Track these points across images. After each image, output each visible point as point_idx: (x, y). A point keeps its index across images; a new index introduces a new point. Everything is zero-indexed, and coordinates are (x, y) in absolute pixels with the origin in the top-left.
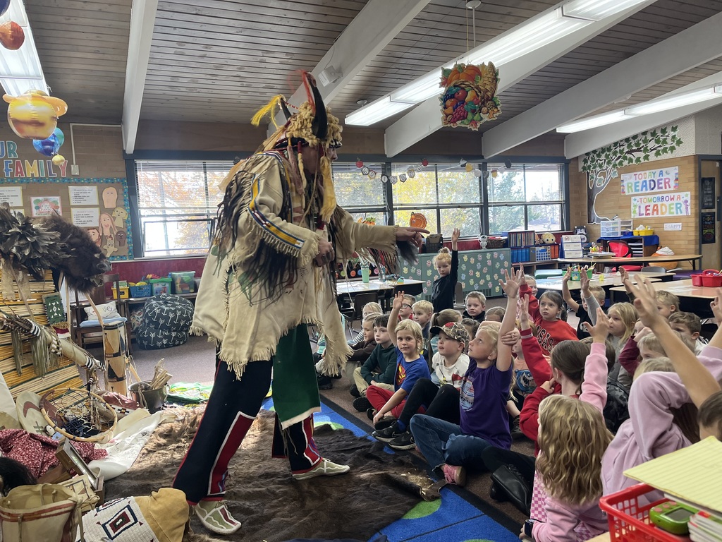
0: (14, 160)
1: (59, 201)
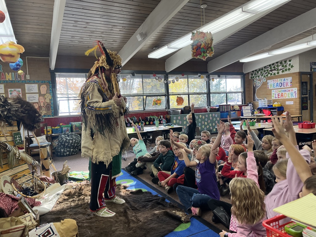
0: (1, 72)
1: (20, 91)
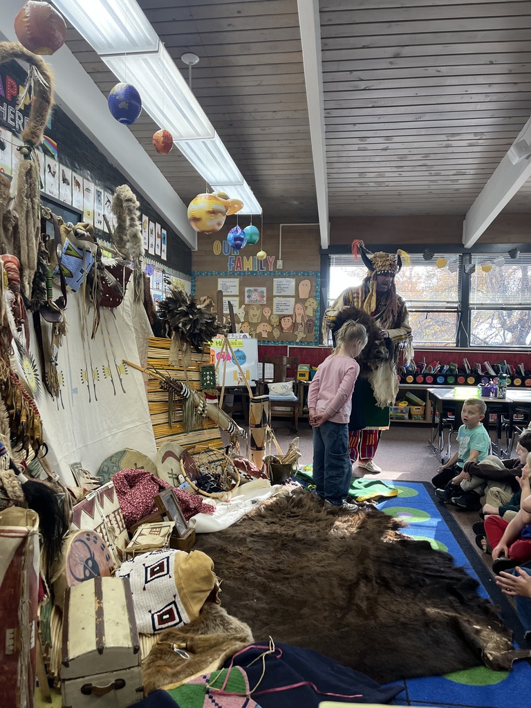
0: (236, 256)
1: (265, 292)
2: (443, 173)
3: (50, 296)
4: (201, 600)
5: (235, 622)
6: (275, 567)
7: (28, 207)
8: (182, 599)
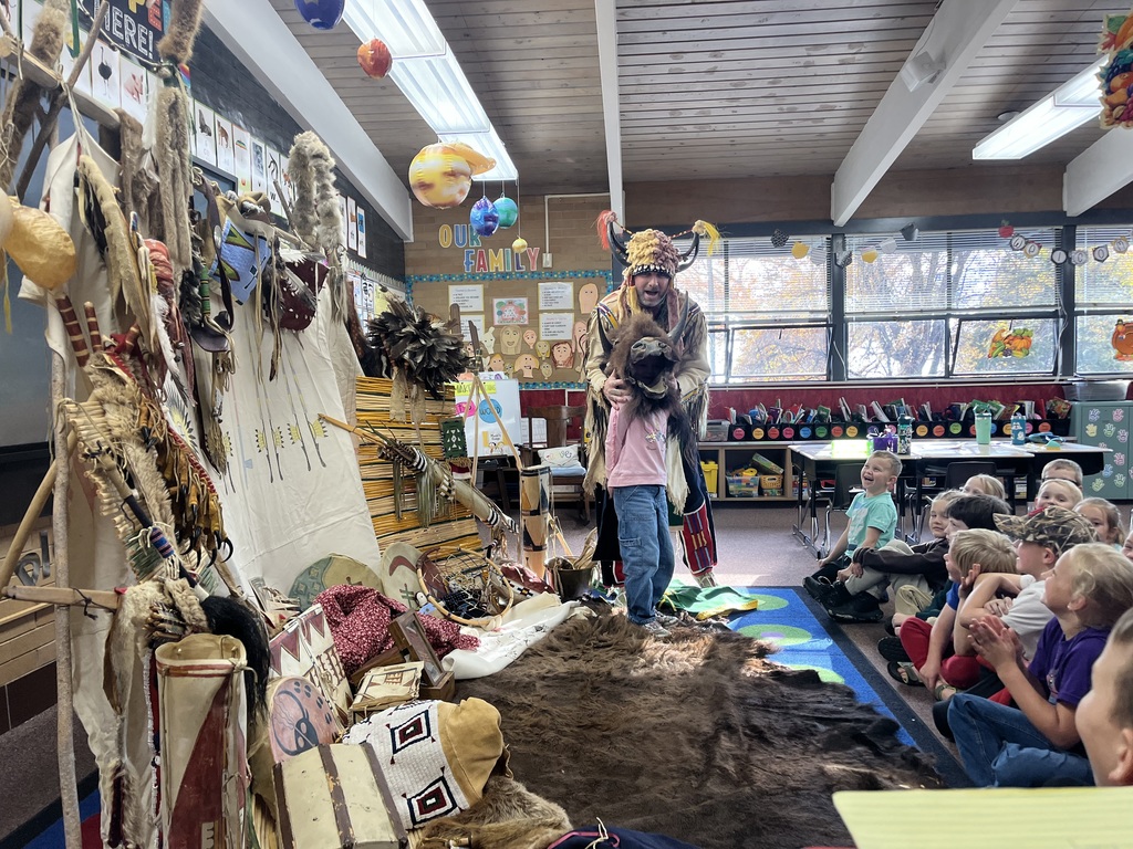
0: (476, 249)
1: (526, 305)
2: (801, 108)
3: (205, 311)
4: (484, 772)
5: (540, 802)
6: (586, 722)
7: (174, 163)
8: (454, 773)
